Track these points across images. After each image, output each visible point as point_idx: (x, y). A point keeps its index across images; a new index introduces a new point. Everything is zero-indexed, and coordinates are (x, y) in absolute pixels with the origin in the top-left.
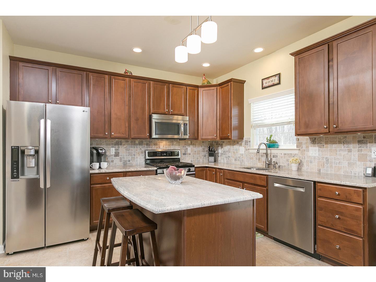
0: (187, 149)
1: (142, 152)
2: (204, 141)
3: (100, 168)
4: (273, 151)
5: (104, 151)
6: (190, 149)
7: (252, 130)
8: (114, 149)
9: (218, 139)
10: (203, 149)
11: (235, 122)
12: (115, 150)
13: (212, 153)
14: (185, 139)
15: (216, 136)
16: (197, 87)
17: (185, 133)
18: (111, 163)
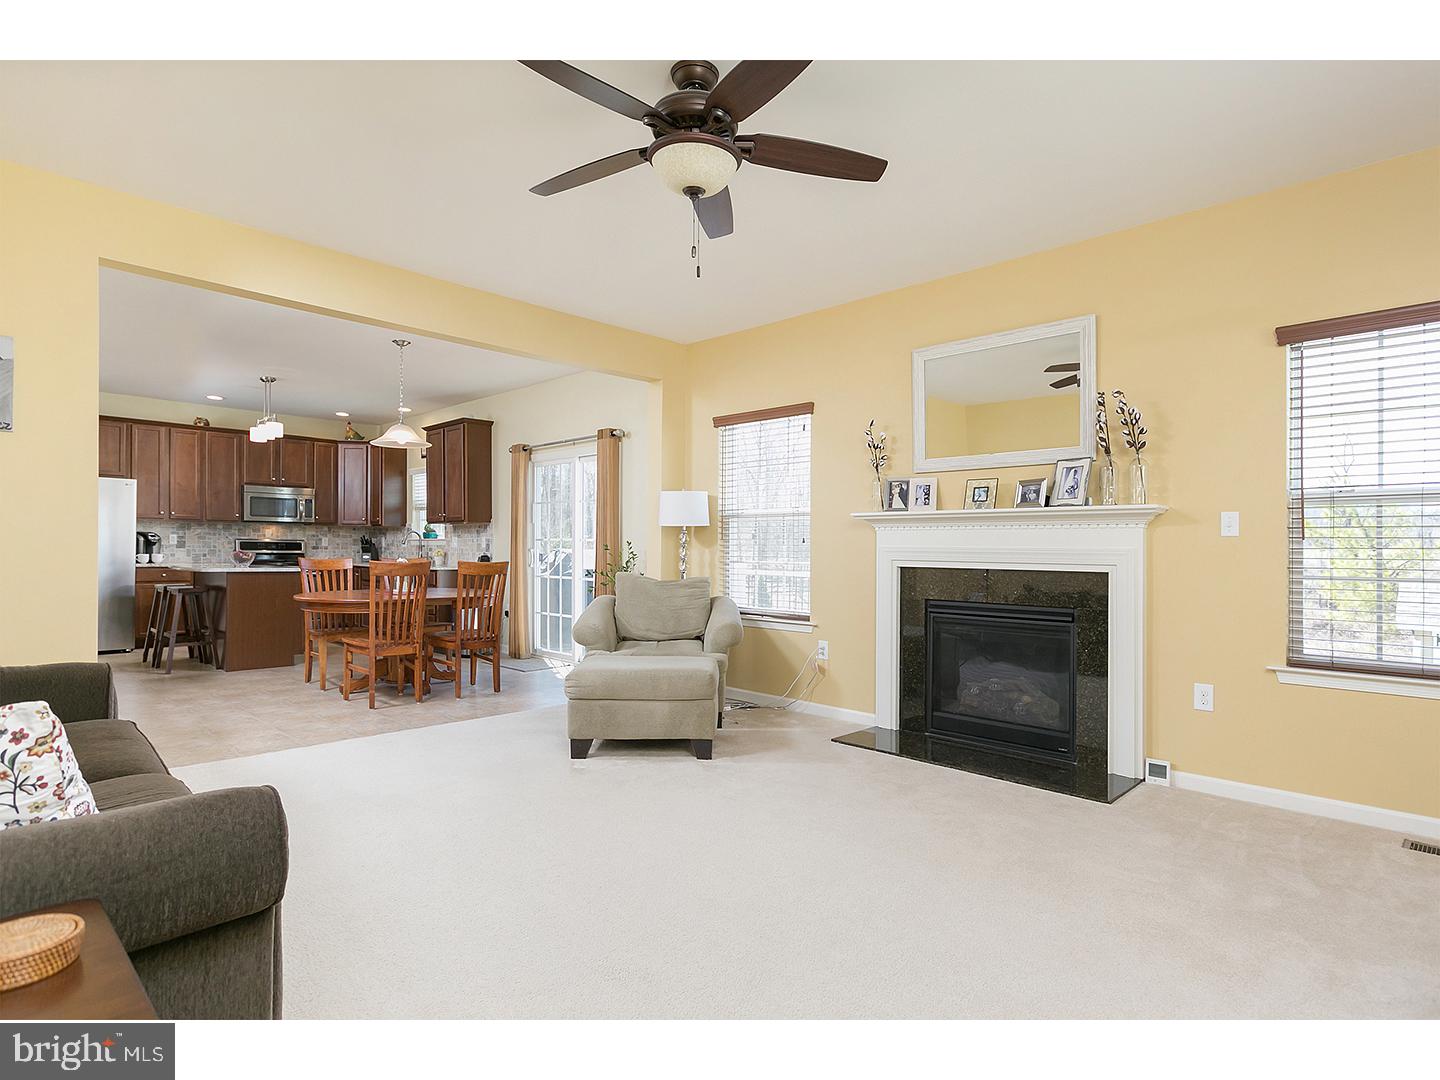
0: (321, 539)
1: (229, 543)
2: (354, 528)
3: (150, 561)
4: (431, 543)
5: (157, 538)
6: (325, 542)
7: (414, 512)
8: (175, 536)
9: (369, 524)
10: (355, 540)
11: (390, 499)
12: (178, 537)
13: (368, 547)
14: (310, 524)
15: (366, 520)
16: (336, 442)
17: (308, 515)
18: (171, 558)
